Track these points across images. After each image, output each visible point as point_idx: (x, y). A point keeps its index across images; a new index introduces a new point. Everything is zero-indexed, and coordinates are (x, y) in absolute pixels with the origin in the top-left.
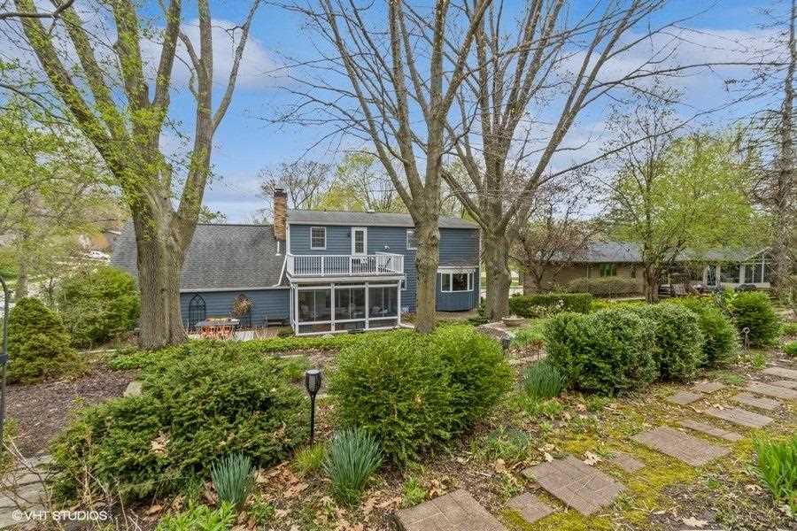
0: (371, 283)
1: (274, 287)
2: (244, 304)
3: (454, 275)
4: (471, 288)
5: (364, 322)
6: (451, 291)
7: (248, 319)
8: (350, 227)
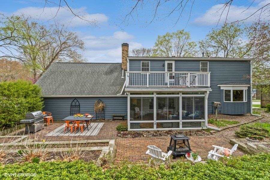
0: (184, 93)
1: (118, 95)
2: (101, 105)
3: (234, 91)
4: (246, 100)
5: (179, 123)
6: (232, 101)
7: (103, 115)
8: (164, 61)
